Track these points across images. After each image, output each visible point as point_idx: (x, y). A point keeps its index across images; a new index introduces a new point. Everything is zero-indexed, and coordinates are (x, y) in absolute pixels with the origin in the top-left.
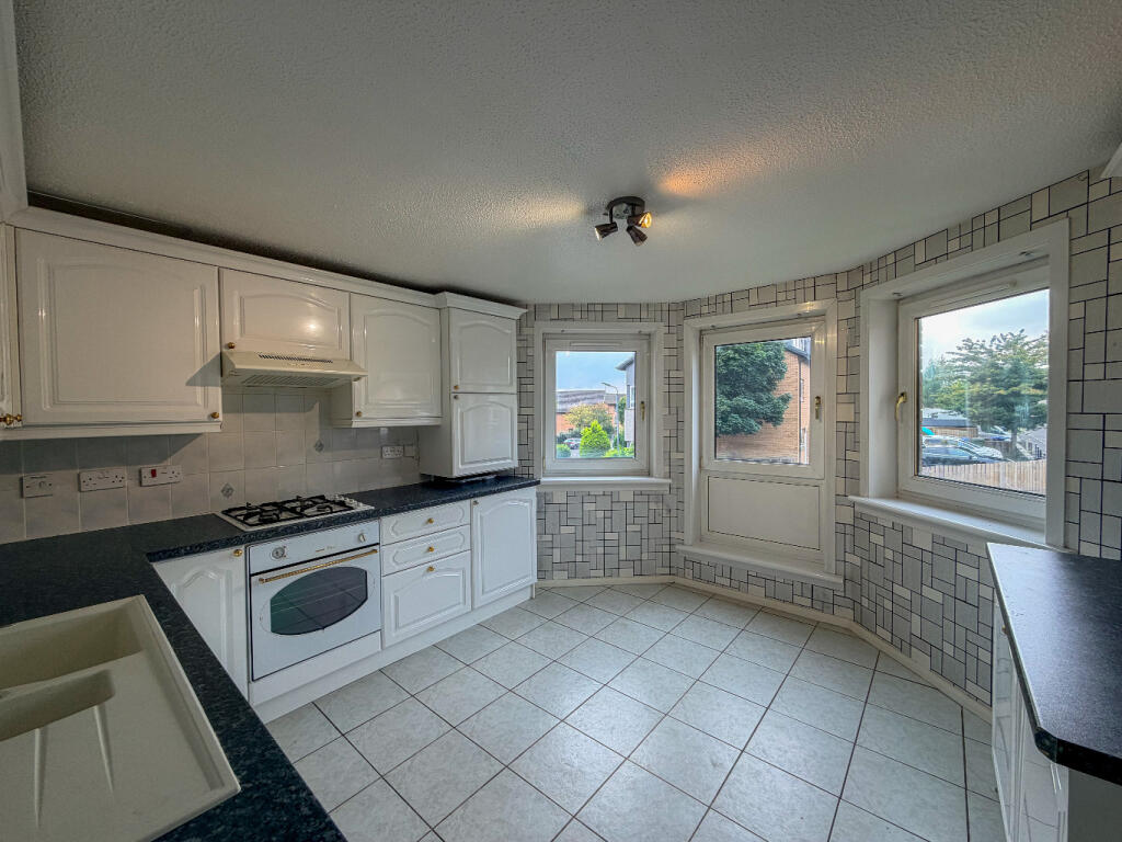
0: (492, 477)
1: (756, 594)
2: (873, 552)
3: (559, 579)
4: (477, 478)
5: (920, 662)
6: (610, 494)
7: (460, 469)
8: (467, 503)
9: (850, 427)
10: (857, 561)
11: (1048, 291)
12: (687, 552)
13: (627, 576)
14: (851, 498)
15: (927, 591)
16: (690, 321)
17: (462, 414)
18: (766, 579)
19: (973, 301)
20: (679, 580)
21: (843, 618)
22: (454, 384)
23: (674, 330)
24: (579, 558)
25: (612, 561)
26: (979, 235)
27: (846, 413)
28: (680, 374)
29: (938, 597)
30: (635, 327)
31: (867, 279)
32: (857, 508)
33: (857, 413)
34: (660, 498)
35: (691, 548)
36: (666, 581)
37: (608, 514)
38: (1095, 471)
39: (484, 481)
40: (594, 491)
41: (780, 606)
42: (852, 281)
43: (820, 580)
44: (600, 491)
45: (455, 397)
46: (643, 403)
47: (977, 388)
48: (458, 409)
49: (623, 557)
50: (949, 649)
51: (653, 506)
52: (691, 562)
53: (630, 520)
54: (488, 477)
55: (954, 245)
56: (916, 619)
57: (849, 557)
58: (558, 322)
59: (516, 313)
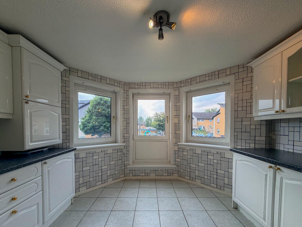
0: (47, 149)
1: (153, 176)
2: (184, 157)
3: (83, 190)
4: (39, 150)
5: (198, 182)
6: (104, 151)
7: (29, 145)
8: (39, 164)
9: (177, 124)
10: (179, 160)
11: (225, 92)
12: (130, 168)
13: (110, 181)
14: (178, 143)
15: (200, 164)
16: (131, 90)
17: (31, 113)
18: (155, 171)
19: (202, 94)
20: (128, 178)
21: (175, 176)
22: (25, 94)
23: (126, 92)
24: (91, 179)
25: (105, 177)
26: (213, 77)
27: (176, 121)
28: (128, 107)
29: (203, 165)
30: (112, 88)
31: (182, 85)
32: (179, 146)
33: (179, 121)
34: (121, 150)
35: (132, 166)
36: (124, 179)
37: (103, 159)
38: (240, 130)
39: (42, 151)
40: (98, 151)
41: (159, 177)
42: (177, 85)
43: (170, 167)
44: (100, 150)
45: (26, 102)
46: (114, 117)
47: (158, 123)
48: (28, 109)
49: (109, 174)
50: (206, 177)
51: (119, 153)
52: (131, 170)
53: (111, 160)
54: (45, 149)
55: (207, 78)
56: (197, 172)
57: (177, 160)
58: (81, 79)
59: (62, 67)
